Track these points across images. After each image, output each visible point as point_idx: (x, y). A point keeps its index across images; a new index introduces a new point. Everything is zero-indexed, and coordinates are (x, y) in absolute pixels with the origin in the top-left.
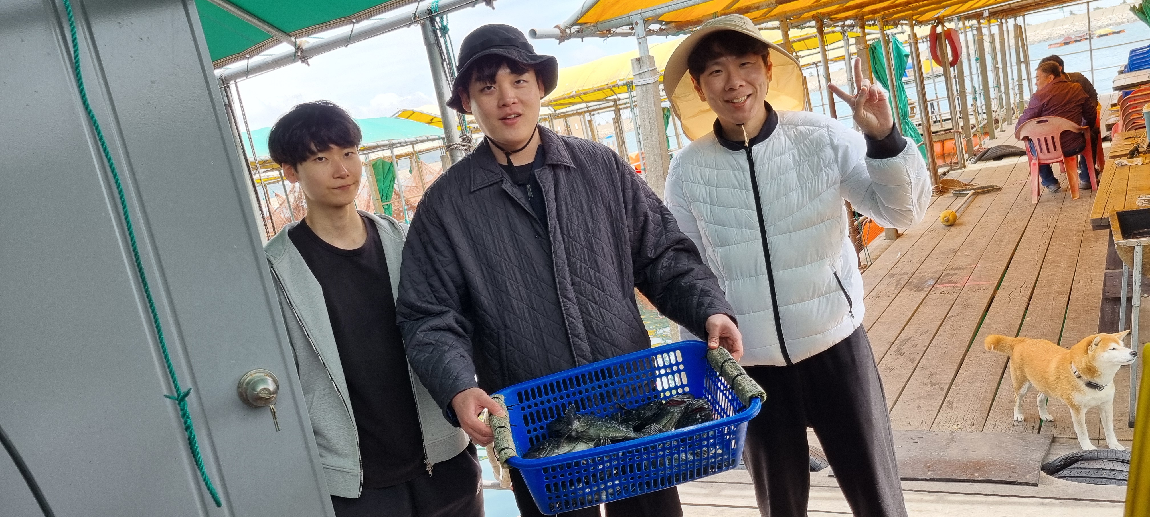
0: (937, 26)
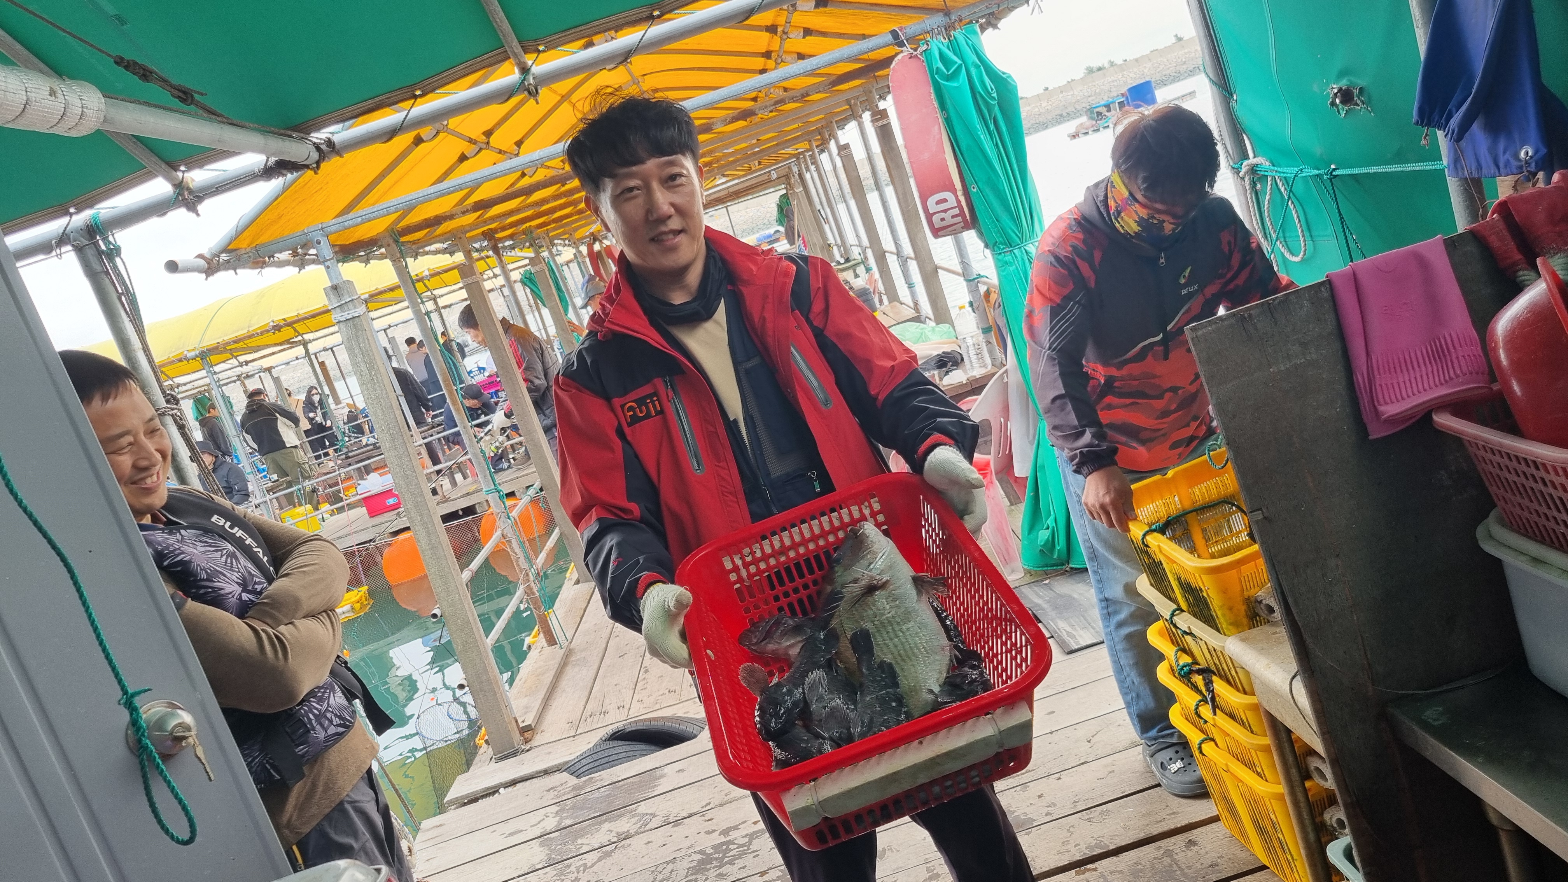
0: (594, 243)
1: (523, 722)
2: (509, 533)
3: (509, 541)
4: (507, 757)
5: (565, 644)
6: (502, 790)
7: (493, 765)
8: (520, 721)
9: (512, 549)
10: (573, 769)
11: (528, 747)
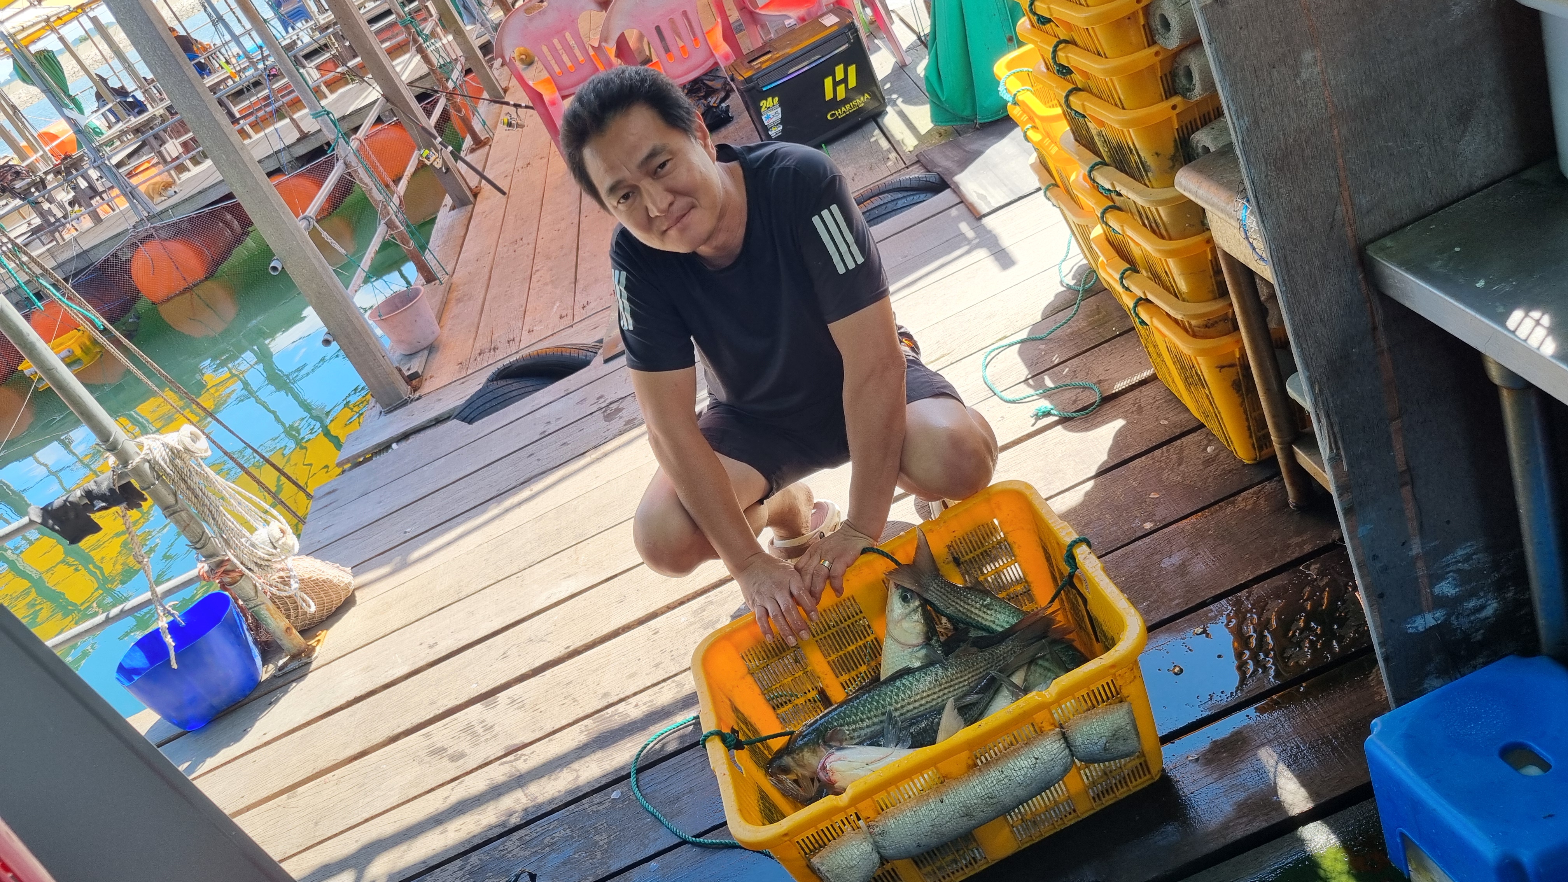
1: (409, 369)
2: (353, 160)
3: (356, 171)
4: (396, 408)
5: (445, 279)
6: (394, 446)
7: (383, 418)
8: (404, 369)
9: (361, 180)
10: (464, 414)
11: (417, 395)
